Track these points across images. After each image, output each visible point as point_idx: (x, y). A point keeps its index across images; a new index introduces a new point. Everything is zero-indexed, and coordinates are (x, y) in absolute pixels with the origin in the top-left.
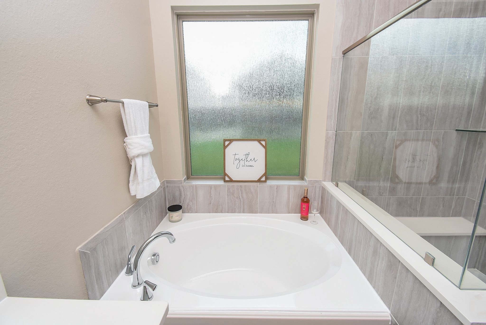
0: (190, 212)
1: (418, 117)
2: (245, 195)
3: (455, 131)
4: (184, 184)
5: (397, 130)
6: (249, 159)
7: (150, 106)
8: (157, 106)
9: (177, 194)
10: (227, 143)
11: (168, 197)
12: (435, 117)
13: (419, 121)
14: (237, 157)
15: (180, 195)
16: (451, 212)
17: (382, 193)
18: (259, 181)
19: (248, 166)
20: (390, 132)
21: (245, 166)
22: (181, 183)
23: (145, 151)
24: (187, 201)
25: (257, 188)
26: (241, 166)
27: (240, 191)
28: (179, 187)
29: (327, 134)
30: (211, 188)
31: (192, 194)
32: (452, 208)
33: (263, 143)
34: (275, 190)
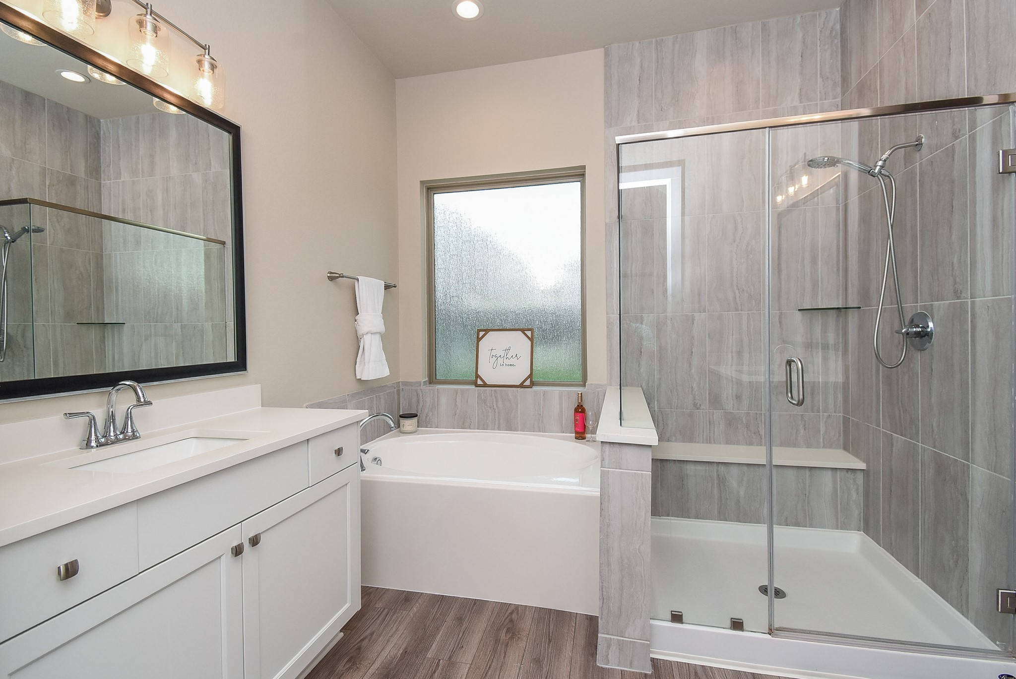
0: (429, 426)
1: (735, 293)
2: (500, 404)
3: (798, 311)
4: (423, 387)
5: (707, 311)
6: (509, 356)
7: (387, 287)
8: (395, 287)
9: (414, 400)
10: (481, 334)
11: (402, 403)
12: (761, 292)
13: (738, 299)
14: (494, 353)
15: (418, 402)
16: (821, 440)
17: (698, 405)
18: (522, 386)
19: (508, 365)
20: (697, 315)
21: (505, 365)
22: (420, 385)
23: (375, 330)
24: (426, 410)
25: (517, 393)
26: (499, 365)
27: (494, 398)
28: (417, 391)
29: (608, 319)
30: (457, 393)
31: (432, 401)
32: (822, 433)
33: (529, 333)
34: (542, 397)
